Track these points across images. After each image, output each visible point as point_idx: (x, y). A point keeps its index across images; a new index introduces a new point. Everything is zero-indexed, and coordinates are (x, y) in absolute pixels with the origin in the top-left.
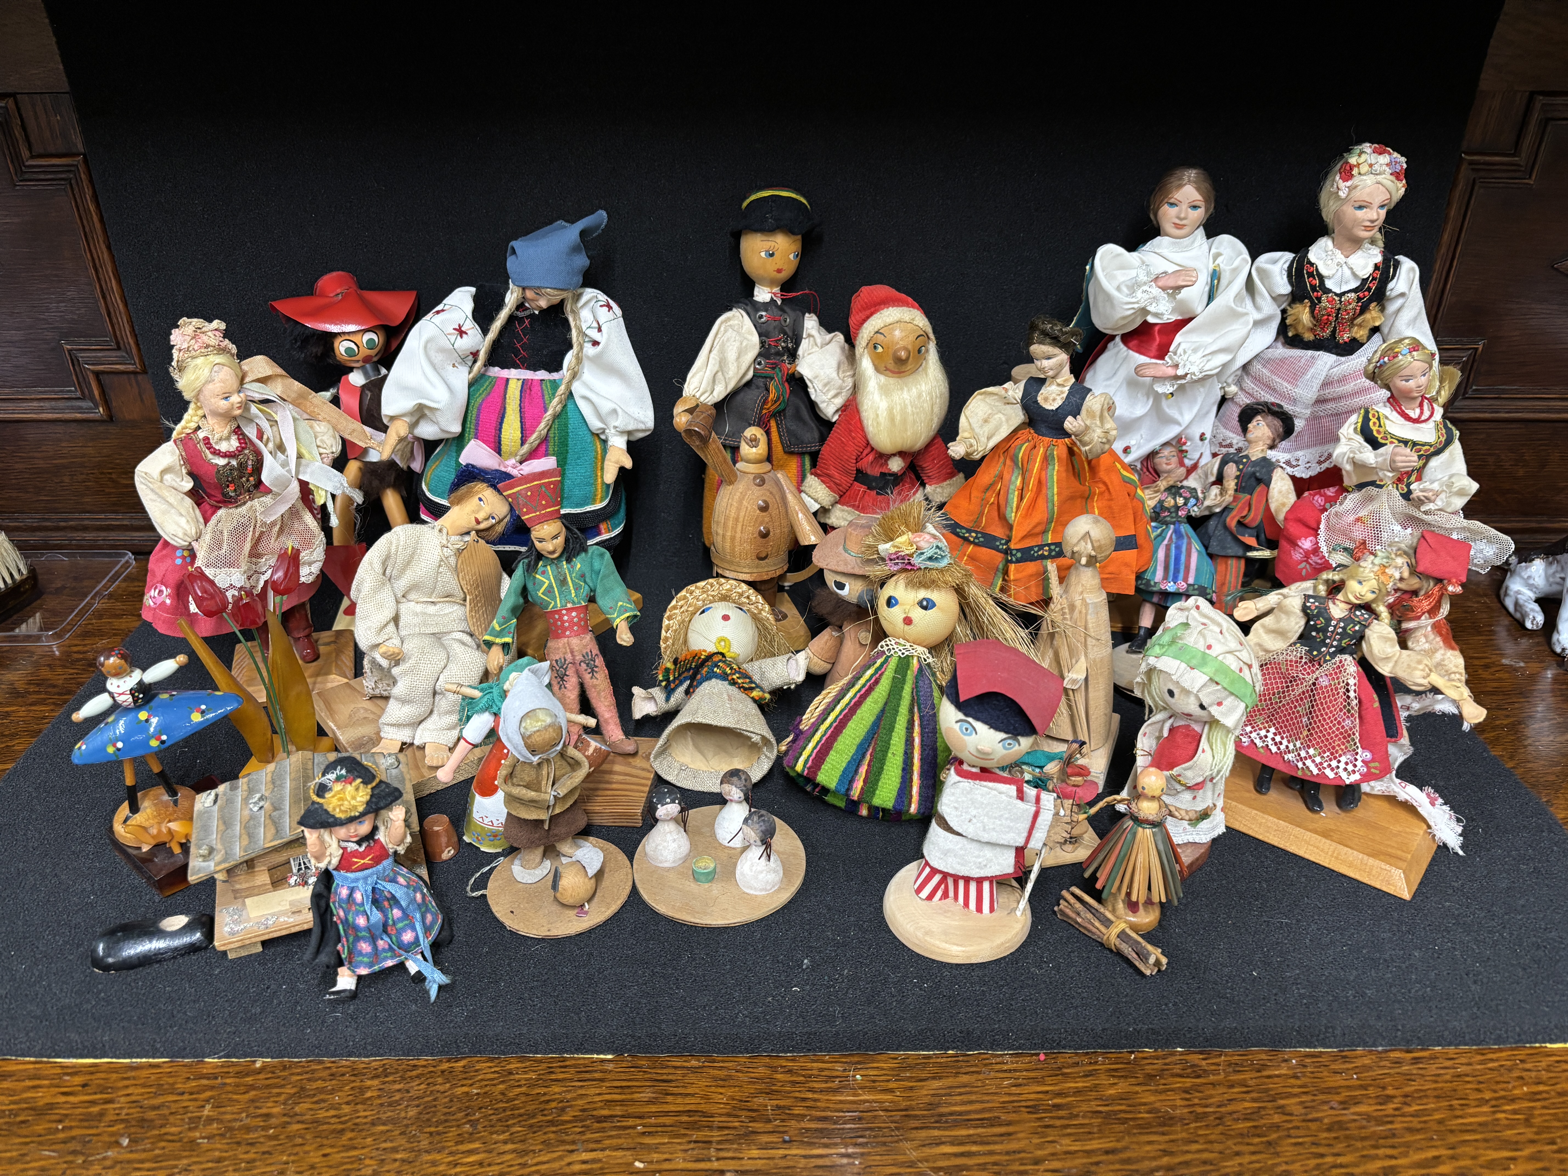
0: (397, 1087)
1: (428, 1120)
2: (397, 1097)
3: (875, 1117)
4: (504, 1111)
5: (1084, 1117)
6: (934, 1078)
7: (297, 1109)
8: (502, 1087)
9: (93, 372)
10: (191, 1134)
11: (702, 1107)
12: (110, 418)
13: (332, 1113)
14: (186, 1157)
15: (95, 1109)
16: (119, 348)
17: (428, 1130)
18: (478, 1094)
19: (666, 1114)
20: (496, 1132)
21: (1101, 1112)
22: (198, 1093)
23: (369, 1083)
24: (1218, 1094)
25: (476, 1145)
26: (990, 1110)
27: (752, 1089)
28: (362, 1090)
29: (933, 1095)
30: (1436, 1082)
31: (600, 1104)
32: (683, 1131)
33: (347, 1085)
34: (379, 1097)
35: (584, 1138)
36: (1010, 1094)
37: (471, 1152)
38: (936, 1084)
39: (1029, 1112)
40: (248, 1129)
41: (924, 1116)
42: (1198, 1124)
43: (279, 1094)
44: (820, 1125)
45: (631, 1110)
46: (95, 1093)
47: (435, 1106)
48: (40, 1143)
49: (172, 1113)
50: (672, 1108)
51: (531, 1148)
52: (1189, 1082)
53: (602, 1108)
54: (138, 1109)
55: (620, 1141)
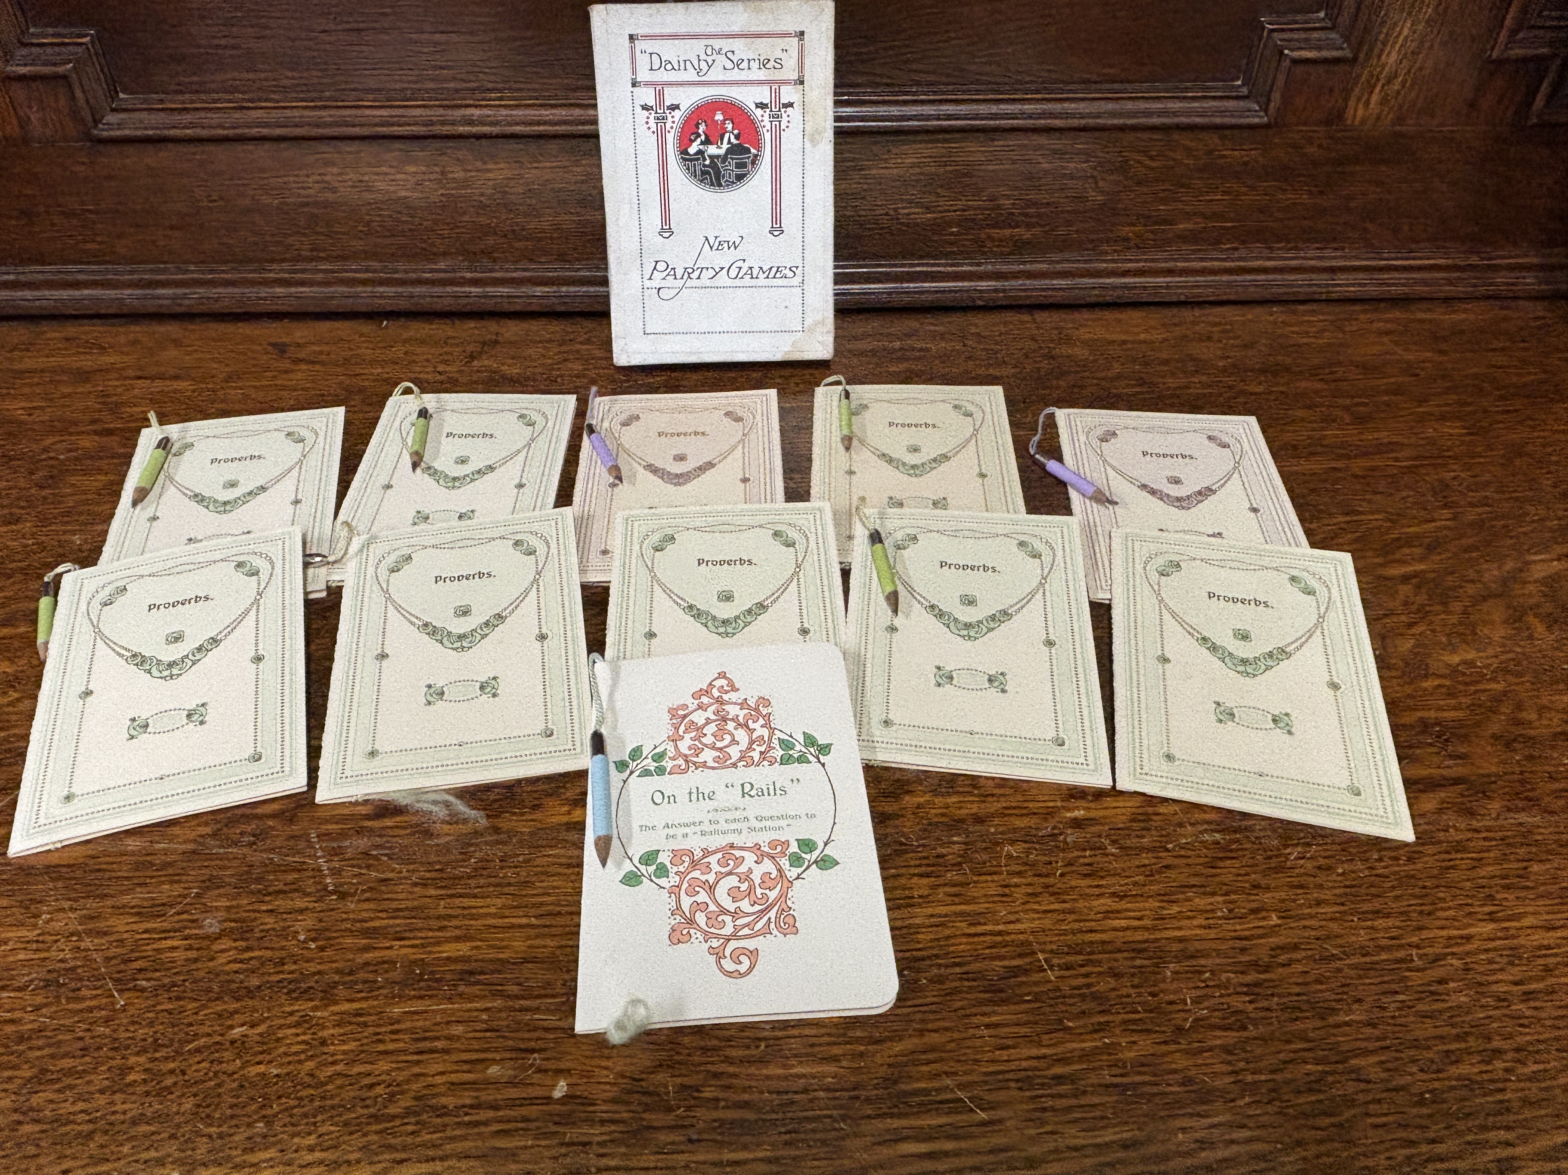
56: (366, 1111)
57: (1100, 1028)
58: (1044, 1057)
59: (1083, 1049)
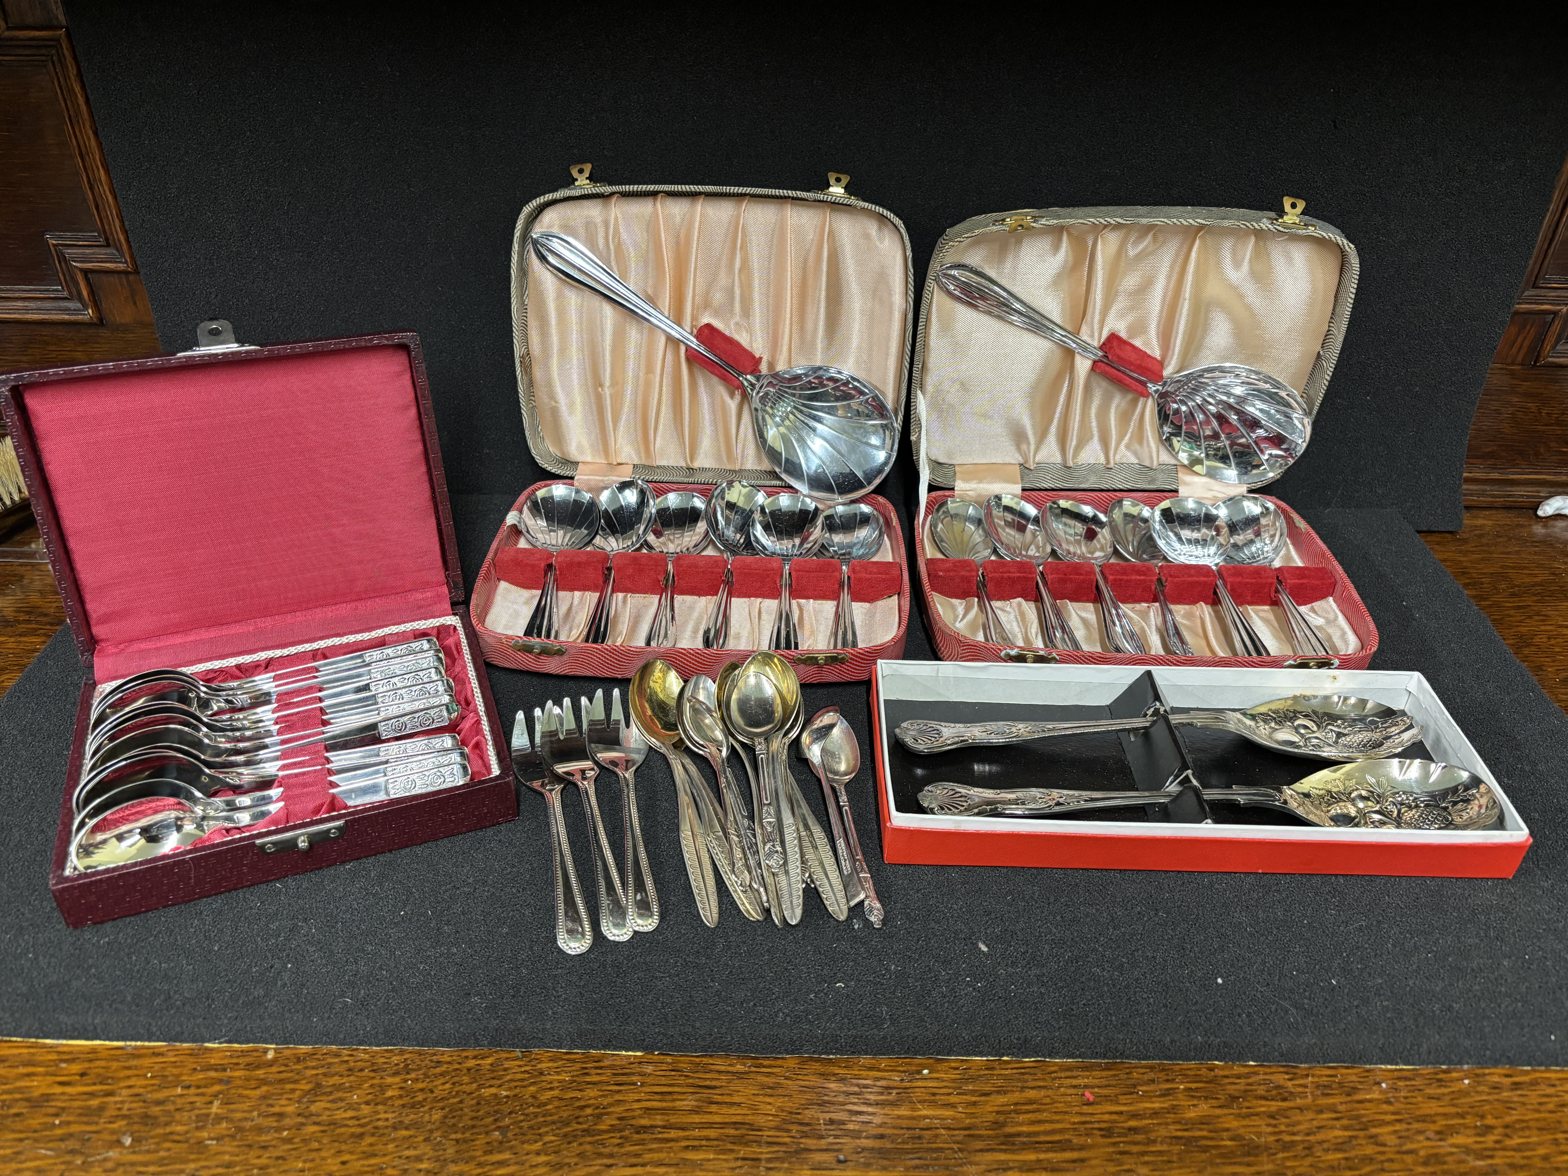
0: (421, 1085)
1: (454, 1125)
2: (420, 1097)
3: (936, 1136)
4: (536, 1116)
5: (1162, 1143)
6: (998, 1092)
7: (313, 1108)
8: (532, 1089)
9: (81, 270)
10: (198, 1134)
11: (749, 1119)
12: (100, 322)
13: (350, 1114)
14: (193, 1161)
15: (95, 1103)
16: (108, 245)
17: (453, 1136)
18: (507, 1097)
19: (710, 1125)
20: (528, 1142)
21: (1180, 1138)
22: (205, 1087)
23: (389, 1080)
24: (1305, 1121)
25: (506, 1156)
26: (1061, 1131)
27: (802, 1099)
28: (383, 1088)
29: (998, 1113)
30: (1539, 1111)
31: (638, 1112)
32: (730, 1146)
33: (366, 1081)
34: (401, 1097)
35: (623, 1150)
36: (1081, 1114)
37: (501, 1164)
38: (1002, 1099)
39: (1103, 1136)
40: (260, 1130)
41: (989, 1137)
42: (1286, 1155)
43: (293, 1091)
44: (877, 1144)
45: (673, 1119)
46: (95, 1084)
47: (462, 1109)
48: (36, 1140)
49: (177, 1110)
50: (717, 1119)
51: (567, 1160)
52: (1274, 1106)
53: (640, 1117)
54: (141, 1104)
55: (662, 1156)
56: (580, 1127)
57: (1166, 1093)
58: (1121, 1113)
59: (1153, 1109)
